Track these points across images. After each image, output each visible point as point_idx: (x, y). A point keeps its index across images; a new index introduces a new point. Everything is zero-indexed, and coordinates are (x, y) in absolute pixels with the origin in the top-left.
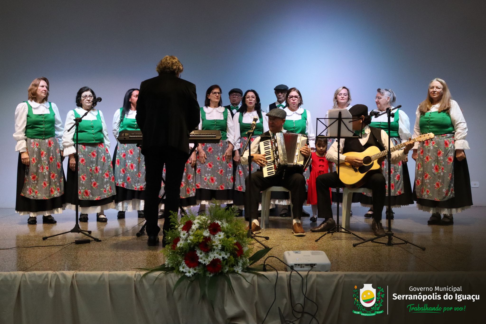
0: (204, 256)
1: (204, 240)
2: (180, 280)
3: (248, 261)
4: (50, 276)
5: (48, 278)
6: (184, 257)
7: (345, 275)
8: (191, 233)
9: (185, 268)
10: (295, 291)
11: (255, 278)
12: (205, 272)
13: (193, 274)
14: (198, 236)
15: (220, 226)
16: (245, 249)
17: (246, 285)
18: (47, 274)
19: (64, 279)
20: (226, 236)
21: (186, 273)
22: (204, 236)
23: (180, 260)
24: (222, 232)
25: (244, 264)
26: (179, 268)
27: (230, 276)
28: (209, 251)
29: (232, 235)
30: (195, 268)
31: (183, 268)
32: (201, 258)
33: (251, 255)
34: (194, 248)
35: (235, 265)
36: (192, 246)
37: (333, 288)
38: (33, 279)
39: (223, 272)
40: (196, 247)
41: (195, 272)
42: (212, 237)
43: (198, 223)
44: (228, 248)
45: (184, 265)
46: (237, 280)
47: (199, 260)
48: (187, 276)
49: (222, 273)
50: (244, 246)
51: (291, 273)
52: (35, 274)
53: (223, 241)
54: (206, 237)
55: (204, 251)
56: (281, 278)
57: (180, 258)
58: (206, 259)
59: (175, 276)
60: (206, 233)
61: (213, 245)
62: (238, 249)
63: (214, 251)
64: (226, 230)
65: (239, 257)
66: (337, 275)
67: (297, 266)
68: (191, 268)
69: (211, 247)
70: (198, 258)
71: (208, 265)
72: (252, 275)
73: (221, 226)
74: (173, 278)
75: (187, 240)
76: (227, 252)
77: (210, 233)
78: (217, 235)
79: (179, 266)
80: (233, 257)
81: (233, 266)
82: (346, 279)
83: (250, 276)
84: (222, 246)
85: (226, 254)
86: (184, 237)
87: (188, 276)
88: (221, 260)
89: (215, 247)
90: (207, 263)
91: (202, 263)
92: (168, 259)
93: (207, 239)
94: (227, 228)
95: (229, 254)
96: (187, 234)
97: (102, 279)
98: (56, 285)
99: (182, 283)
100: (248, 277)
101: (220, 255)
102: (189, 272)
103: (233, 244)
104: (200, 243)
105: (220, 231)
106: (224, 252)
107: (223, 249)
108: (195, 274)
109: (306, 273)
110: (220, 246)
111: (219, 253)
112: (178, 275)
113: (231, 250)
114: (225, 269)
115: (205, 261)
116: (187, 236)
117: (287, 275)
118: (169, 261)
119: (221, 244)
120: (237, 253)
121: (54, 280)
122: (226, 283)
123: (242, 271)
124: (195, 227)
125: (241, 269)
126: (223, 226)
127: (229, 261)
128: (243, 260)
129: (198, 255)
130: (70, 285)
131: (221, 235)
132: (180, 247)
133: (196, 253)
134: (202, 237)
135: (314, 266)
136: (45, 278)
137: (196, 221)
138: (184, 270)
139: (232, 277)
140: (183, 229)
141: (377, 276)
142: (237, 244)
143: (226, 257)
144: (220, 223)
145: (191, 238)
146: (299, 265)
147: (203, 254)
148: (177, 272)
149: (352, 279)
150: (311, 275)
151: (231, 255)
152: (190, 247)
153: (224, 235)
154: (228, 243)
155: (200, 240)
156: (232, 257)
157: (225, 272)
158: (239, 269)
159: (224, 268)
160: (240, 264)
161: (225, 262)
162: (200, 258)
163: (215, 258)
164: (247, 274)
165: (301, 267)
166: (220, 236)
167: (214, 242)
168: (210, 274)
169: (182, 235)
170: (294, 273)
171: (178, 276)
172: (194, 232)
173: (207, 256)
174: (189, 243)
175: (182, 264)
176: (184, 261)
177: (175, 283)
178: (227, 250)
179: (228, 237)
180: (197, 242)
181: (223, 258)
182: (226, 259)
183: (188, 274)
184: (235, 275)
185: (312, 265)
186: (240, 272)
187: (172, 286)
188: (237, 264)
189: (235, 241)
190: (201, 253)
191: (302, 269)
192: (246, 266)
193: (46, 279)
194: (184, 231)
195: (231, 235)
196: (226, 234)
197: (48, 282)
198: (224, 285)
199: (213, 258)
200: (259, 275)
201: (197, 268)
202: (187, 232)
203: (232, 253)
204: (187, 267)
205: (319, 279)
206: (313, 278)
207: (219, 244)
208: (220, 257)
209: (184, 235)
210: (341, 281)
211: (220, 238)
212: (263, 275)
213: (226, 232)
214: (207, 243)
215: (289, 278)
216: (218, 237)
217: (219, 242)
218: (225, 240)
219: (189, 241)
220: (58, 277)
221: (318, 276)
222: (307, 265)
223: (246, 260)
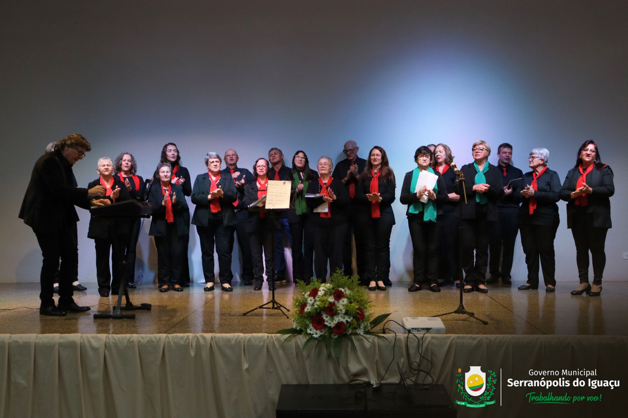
0: (329, 319)
1: (329, 305)
2: (308, 341)
3: (369, 325)
4: (190, 338)
5: (189, 339)
6: (311, 321)
7: (458, 337)
8: (317, 299)
9: (312, 330)
10: (412, 351)
11: (376, 339)
12: (330, 333)
13: (320, 335)
14: (324, 301)
15: (343, 292)
16: (366, 314)
17: (367, 344)
18: (188, 336)
19: (203, 341)
20: (349, 301)
21: (313, 334)
22: (329, 302)
23: (307, 324)
24: (345, 298)
25: (365, 327)
26: (307, 330)
27: (353, 337)
28: (334, 315)
29: (355, 300)
30: (321, 330)
31: (311, 330)
32: (327, 322)
33: (372, 319)
34: (320, 312)
35: (357, 328)
36: (318, 311)
37: (446, 348)
38: (176, 340)
39: (347, 333)
40: (322, 312)
41: (322, 334)
42: (336, 302)
43: (323, 290)
44: (351, 312)
45: (311, 327)
46: (360, 340)
47: (325, 323)
48: (314, 337)
49: (345, 335)
50: (365, 312)
51: (408, 335)
52: (177, 336)
53: (346, 306)
54: (331, 303)
55: (329, 315)
56: (399, 340)
57: (308, 321)
58: (332, 322)
59: (303, 338)
60: (331, 299)
61: (338, 310)
62: (360, 313)
63: (338, 315)
64: (349, 296)
65: (361, 321)
66: (450, 337)
67: (414, 330)
68: (318, 330)
69: (335, 311)
70: (324, 321)
71: (333, 327)
72: (373, 337)
73: (345, 293)
74: (301, 339)
75: (314, 305)
76: (350, 316)
77: (335, 299)
78: (341, 301)
79: (307, 329)
80: (356, 321)
81: (355, 328)
82: (459, 341)
83: (371, 337)
84: (346, 310)
85: (349, 318)
86: (311, 302)
87: (316, 337)
88: (345, 323)
89: (339, 311)
90: (332, 325)
91: (328, 326)
92: (297, 323)
93: (332, 304)
94: (350, 295)
95: (352, 318)
96: (314, 300)
97: (238, 341)
98: (196, 346)
99: (309, 344)
100: (369, 338)
101: (344, 318)
102: (317, 334)
103: (355, 309)
104: (326, 307)
105: (344, 297)
106: (347, 316)
107: (347, 313)
108: (321, 335)
109: (422, 335)
110: (344, 311)
111: (343, 316)
112: (306, 336)
113: (354, 314)
114: (349, 331)
115: (330, 324)
116: (314, 302)
117: (404, 337)
118: (297, 324)
119: (344, 309)
120: (359, 316)
121: (195, 341)
122: (350, 343)
123: (364, 333)
124: (321, 294)
125: (363, 331)
126: (346, 293)
127: (352, 324)
128: (364, 323)
129: (325, 318)
130: (209, 346)
131: (345, 301)
132: (307, 312)
133: (323, 317)
134: (328, 303)
135: (430, 330)
136: (186, 339)
137: (321, 289)
138: (312, 332)
139: (354, 338)
140: (310, 296)
141: (487, 338)
142: (359, 309)
143: (349, 320)
144: (343, 290)
145: (318, 303)
146: (416, 329)
147: (329, 318)
148: (305, 335)
149: (464, 341)
150: (427, 337)
151: (353, 319)
152: (317, 312)
153: (347, 301)
154: (351, 308)
155: (325, 305)
156: (354, 320)
157: (348, 334)
158: (361, 332)
159: (347, 330)
160: (362, 327)
161: (349, 324)
162: (325, 321)
163: (339, 322)
164: (368, 336)
165: (418, 331)
166: (343, 302)
167: (339, 307)
168: (335, 336)
169: (309, 301)
170: (411, 335)
171: (306, 338)
172: (320, 298)
173: (332, 319)
174: (316, 308)
175: (309, 327)
176: (311, 324)
177: (303, 344)
178: (350, 314)
179: (351, 303)
180: (323, 307)
181: (347, 321)
182: (349, 322)
183: (315, 336)
184: (357, 337)
185: (427, 329)
186: (362, 333)
187: (301, 346)
188: (359, 328)
189: (357, 307)
190: (327, 317)
191: (419, 332)
192: (367, 330)
193: (188, 341)
194: (311, 297)
195: (353, 301)
196: (349, 300)
197: (189, 342)
198: (347, 346)
199: (337, 322)
200: (379, 337)
201: (323, 330)
202: (314, 298)
203: (355, 317)
204: (314, 329)
205: (434, 341)
206: (428, 340)
207: (343, 308)
208: (344, 321)
209: (311, 300)
210: (453, 342)
211: (344, 303)
212: (383, 337)
213: (349, 299)
214: (333, 308)
215: (406, 339)
216: (342, 302)
217: (343, 307)
218: (348, 305)
219: (316, 306)
220: (198, 339)
221: (432, 338)
222: (423, 329)
223: (367, 323)
